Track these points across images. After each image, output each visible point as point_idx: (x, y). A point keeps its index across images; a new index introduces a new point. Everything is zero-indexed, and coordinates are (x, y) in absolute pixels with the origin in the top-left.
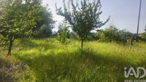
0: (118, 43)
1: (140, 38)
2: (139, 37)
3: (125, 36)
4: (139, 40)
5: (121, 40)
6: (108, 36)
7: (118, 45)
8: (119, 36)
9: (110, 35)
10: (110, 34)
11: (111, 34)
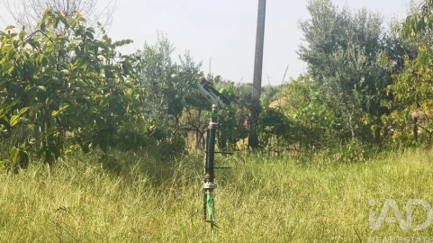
0: (113, 168)
1: (277, 123)
2: (271, 111)
3: (175, 108)
4: (273, 140)
5: (133, 142)
6: (25, 100)
7: (111, 186)
8: (117, 102)
9: (42, 95)
10: (45, 80)
11: (53, 86)
